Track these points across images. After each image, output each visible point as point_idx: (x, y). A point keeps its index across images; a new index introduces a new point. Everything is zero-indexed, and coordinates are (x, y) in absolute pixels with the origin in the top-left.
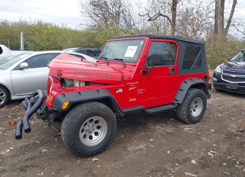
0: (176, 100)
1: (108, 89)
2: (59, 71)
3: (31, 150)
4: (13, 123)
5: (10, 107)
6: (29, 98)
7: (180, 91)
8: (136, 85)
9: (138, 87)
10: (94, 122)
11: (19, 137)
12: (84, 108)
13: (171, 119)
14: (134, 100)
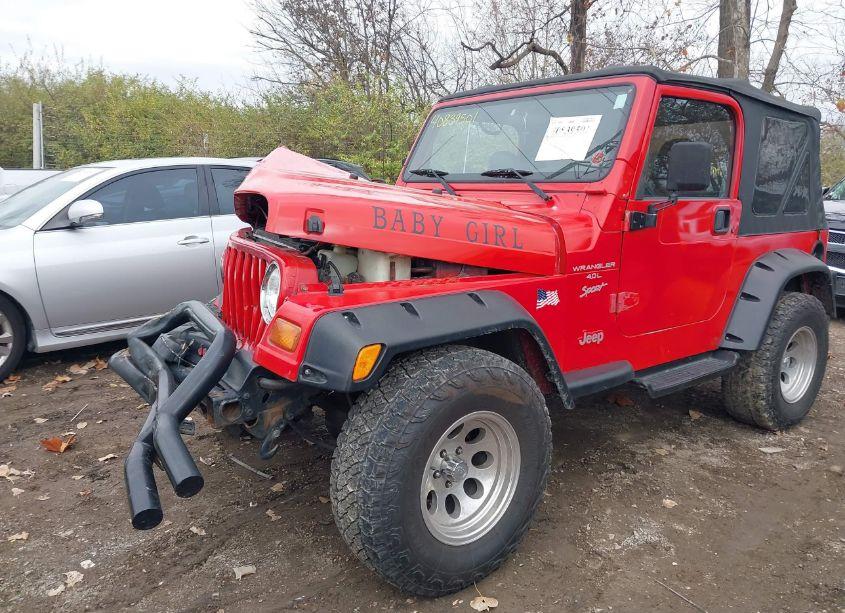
0: (731, 337)
1: (509, 290)
2: (310, 214)
3: (179, 568)
4: (64, 446)
5: (33, 382)
6: (150, 340)
7: (742, 304)
8: (605, 275)
9: (614, 281)
10: (464, 433)
11: (147, 520)
12: (441, 374)
13: (691, 412)
14: (597, 337)
